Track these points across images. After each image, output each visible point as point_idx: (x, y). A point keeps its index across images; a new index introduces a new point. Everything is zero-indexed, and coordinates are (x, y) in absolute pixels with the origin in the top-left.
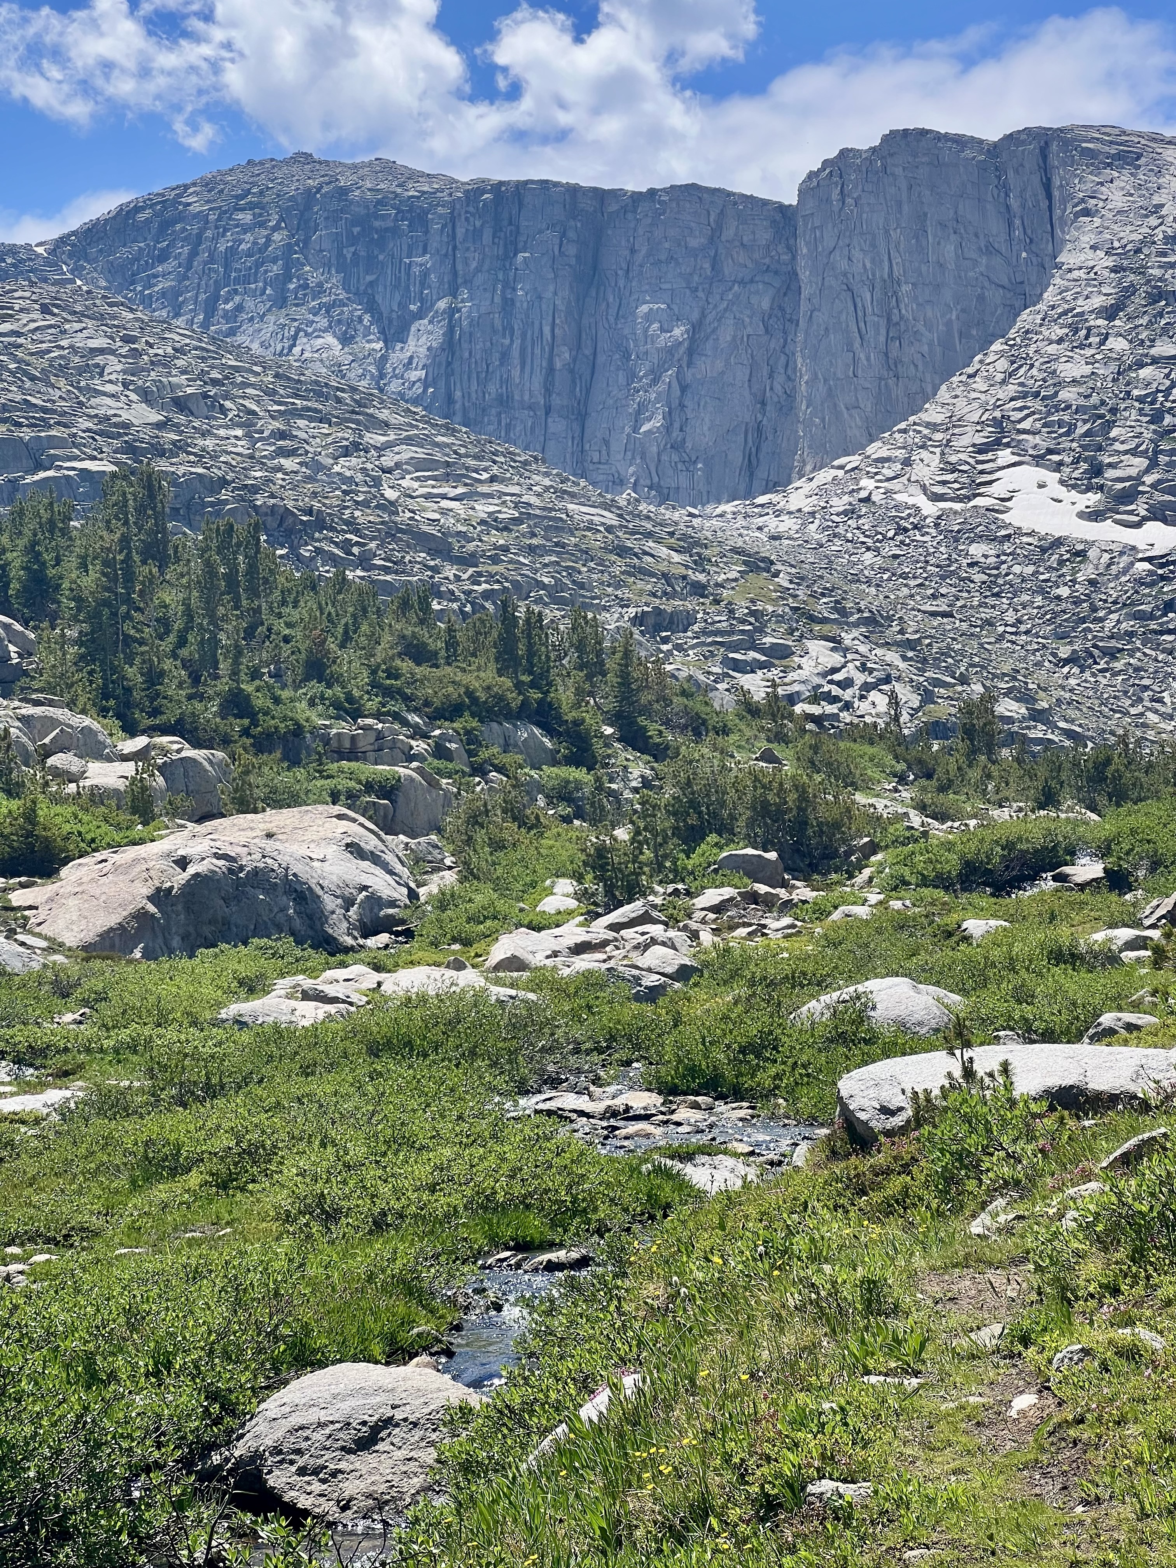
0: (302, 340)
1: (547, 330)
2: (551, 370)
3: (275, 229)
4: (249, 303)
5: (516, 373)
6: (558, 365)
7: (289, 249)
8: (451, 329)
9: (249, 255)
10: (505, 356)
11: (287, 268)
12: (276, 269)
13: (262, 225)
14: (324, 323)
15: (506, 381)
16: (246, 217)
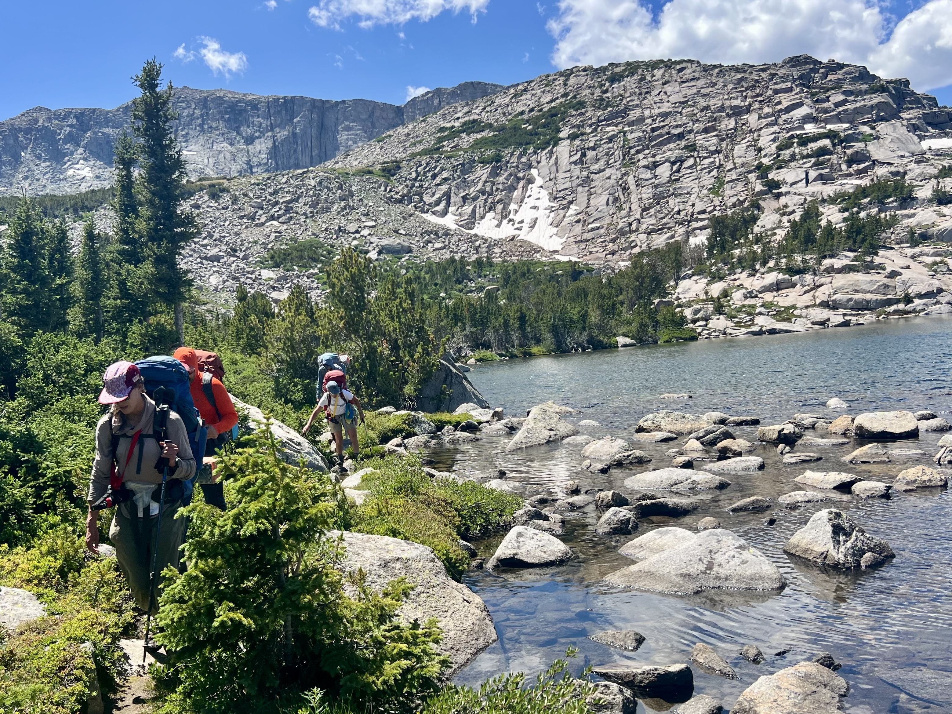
0: (215, 144)
1: (309, 143)
2: (312, 156)
3: (195, 109)
4: (191, 132)
5: (300, 156)
6: (314, 154)
7: (202, 116)
8: (274, 142)
9: (187, 116)
10: (295, 151)
11: (203, 121)
12: (199, 121)
13: (189, 107)
14: (222, 139)
15: (297, 159)
16: (183, 105)
